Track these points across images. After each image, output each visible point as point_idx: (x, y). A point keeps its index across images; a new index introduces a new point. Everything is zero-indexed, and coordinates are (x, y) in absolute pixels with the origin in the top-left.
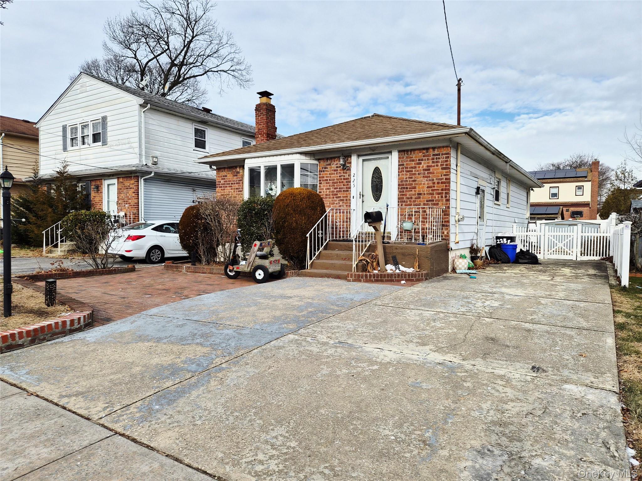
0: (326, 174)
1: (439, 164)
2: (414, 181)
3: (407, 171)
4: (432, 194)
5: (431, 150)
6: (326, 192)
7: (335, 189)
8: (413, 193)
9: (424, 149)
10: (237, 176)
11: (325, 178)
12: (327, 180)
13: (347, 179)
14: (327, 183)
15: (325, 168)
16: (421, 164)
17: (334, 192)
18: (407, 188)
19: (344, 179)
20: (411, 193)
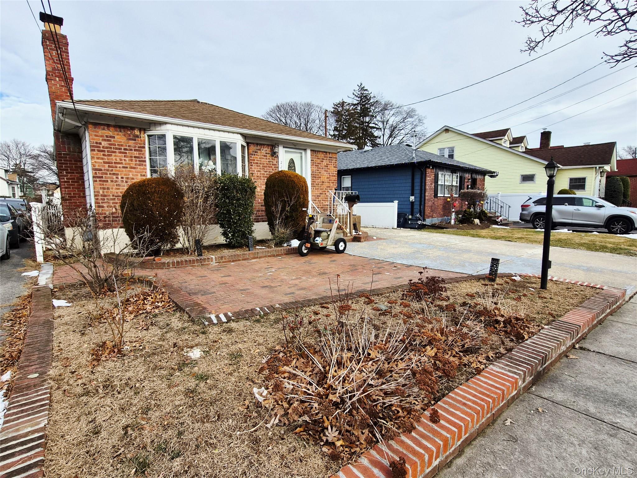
0: (256, 158)
1: (332, 164)
2: (320, 173)
3: (316, 166)
4: (329, 183)
5: (328, 154)
6: (257, 174)
7: (265, 172)
8: (319, 181)
9: (324, 152)
10: (135, 140)
11: (256, 161)
12: (257, 163)
13: (275, 165)
14: (257, 166)
15: (256, 152)
16: (323, 162)
17: (264, 174)
18: (316, 177)
19: (273, 165)
20: (318, 181)
